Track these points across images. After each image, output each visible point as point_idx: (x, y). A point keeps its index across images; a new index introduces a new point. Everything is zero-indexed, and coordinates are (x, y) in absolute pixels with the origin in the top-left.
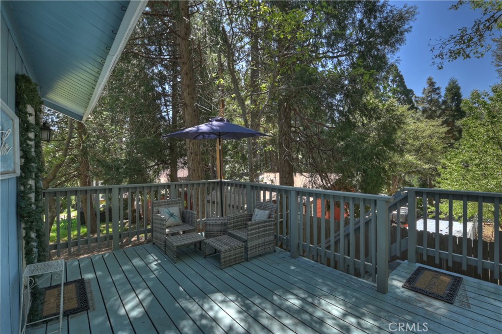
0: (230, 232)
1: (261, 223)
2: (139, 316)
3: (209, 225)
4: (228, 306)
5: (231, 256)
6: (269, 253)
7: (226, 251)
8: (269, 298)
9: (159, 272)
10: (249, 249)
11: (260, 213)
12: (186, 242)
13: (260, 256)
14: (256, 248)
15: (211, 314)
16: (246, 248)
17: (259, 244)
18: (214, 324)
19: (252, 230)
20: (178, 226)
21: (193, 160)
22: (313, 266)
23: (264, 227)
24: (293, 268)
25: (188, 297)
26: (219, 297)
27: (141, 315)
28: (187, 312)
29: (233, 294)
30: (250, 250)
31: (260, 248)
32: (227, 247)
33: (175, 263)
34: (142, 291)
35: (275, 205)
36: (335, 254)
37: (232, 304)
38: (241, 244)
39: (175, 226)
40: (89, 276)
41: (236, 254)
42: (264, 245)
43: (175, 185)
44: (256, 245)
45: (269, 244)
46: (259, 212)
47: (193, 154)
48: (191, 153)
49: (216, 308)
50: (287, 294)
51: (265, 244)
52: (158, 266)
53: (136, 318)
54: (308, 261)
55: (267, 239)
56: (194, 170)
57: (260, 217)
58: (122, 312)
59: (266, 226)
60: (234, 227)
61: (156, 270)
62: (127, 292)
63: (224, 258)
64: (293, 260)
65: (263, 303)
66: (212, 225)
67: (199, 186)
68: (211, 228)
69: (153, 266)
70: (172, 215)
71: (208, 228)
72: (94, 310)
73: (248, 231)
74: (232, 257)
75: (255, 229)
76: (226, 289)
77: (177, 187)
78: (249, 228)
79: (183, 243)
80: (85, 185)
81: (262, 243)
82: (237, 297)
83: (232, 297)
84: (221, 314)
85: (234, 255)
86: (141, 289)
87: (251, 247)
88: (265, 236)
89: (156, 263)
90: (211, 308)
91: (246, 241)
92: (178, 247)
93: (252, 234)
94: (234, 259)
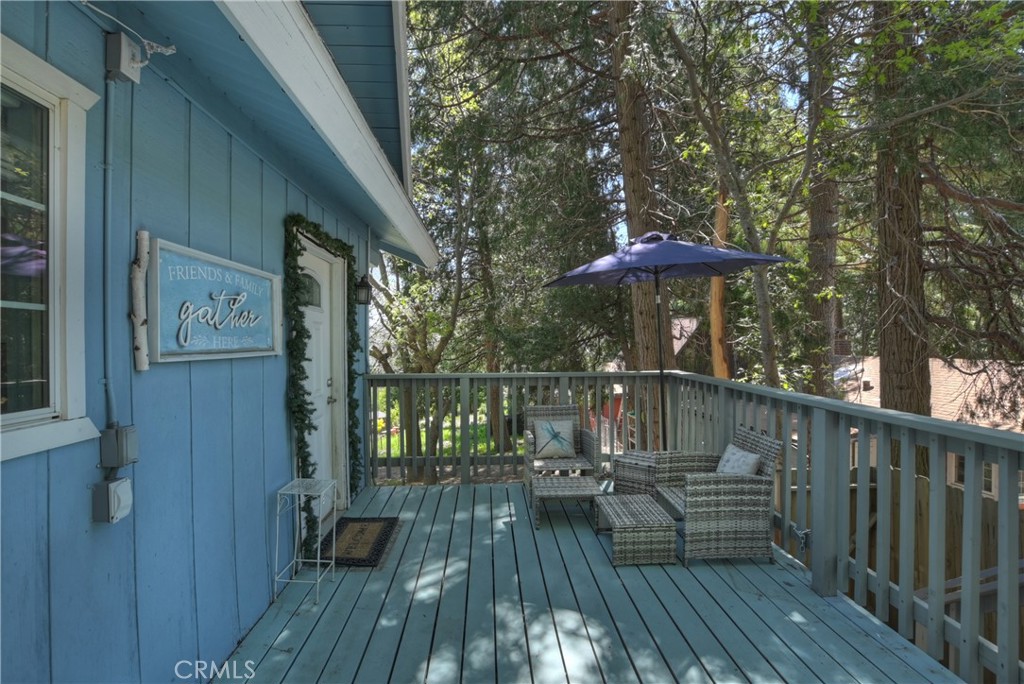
0: (659, 489)
1: (730, 482)
2: (428, 602)
3: (624, 467)
4: (574, 647)
5: (639, 543)
6: (752, 561)
7: (625, 530)
8: (677, 669)
9: (502, 537)
10: (688, 539)
11: (735, 457)
12: (560, 493)
13: (726, 561)
14: (708, 540)
15: (535, 647)
16: (681, 533)
17: (718, 533)
18: (526, 669)
19: (695, 494)
20: (566, 460)
21: (644, 327)
22: (867, 635)
23: (736, 493)
24: (797, 617)
25: (516, 598)
26: (570, 619)
27: (431, 601)
28: (497, 625)
29: (602, 624)
30: (691, 542)
31: (722, 544)
32: (628, 521)
33: (537, 529)
34: (457, 561)
35: (778, 442)
36: (945, 623)
37: (586, 646)
38: (666, 519)
39: (560, 458)
40: (407, 515)
41: (651, 543)
42: (735, 539)
43: (570, 378)
44: (709, 533)
45: (750, 539)
46: (734, 454)
47: (644, 315)
48: (641, 313)
49: (551, 638)
50: (733, 677)
51: (736, 537)
52: (507, 528)
53: (422, 603)
54: (861, 616)
55: (746, 525)
56: (647, 348)
57: (733, 468)
58: (411, 586)
59: (743, 493)
60: (670, 480)
61: (500, 532)
62: (437, 556)
63: (620, 544)
64: (812, 599)
65: (652, 672)
66: (630, 468)
67: (634, 382)
68: (627, 474)
69: (500, 524)
70: (556, 436)
71: (620, 473)
72: (381, 569)
73: (686, 495)
74: (642, 547)
75: (708, 494)
76: (597, 609)
77: (574, 381)
78: (689, 488)
79: (553, 493)
80: (491, 371)
81: (727, 532)
82: (607, 634)
83: (594, 632)
84: (551, 657)
85: (646, 543)
86: (456, 559)
87: (692, 535)
88: (738, 515)
89: (507, 519)
90: (541, 637)
91: (680, 519)
92: (543, 499)
93: (696, 505)
94: (647, 551)
